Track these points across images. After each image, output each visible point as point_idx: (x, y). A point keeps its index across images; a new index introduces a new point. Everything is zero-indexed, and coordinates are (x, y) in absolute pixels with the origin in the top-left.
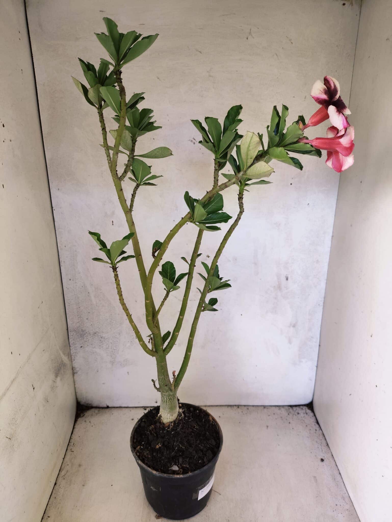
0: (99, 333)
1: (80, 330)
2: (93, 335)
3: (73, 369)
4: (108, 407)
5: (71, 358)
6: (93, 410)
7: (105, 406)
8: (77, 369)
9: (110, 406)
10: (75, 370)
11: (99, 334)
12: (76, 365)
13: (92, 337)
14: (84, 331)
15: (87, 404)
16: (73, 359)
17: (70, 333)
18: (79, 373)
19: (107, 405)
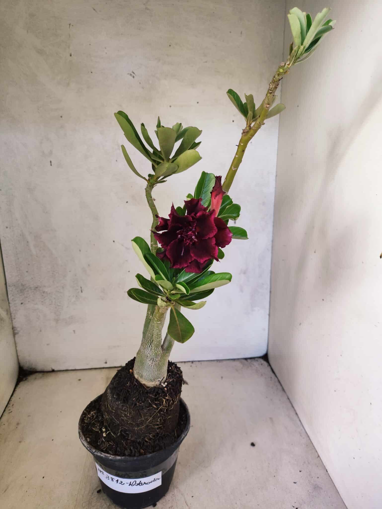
0: (40, 287)
1: (20, 284)
2: (34, 289)
3: (14, 330)
4: (53, 371)
5: (11, 316)
6: (37, 374)
7: (50, 370)
8: (18, 329)
9: (56, 369)
10: (16, 330)
11: (41, 289)
12: (17, 324)
13: (33, 291)
14: (23, 286)
15: (31, 368)
16: (13, 317)
17: (9, 289)
18: (20, 333)
19: (52, 369)
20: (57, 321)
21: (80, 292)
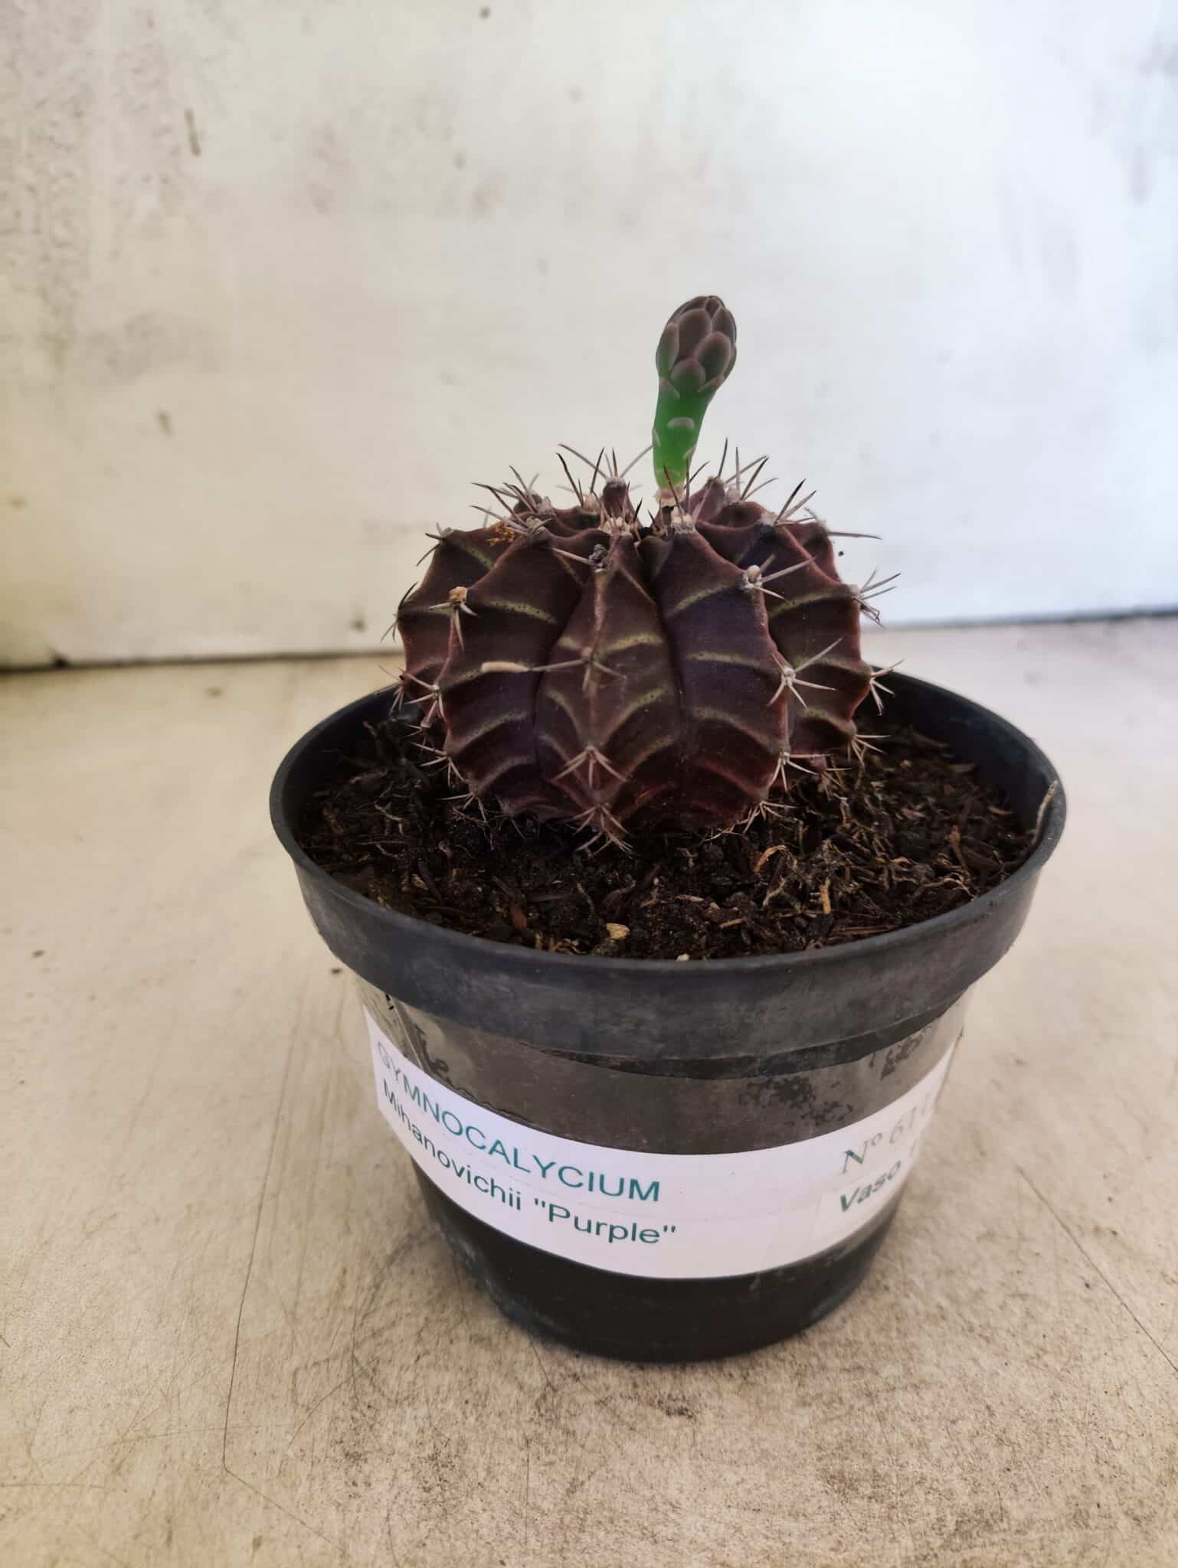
4: (60, 665)
7: (44, 658)
19: (52, 653)
20: (57, 345)
21: (186, 148)
